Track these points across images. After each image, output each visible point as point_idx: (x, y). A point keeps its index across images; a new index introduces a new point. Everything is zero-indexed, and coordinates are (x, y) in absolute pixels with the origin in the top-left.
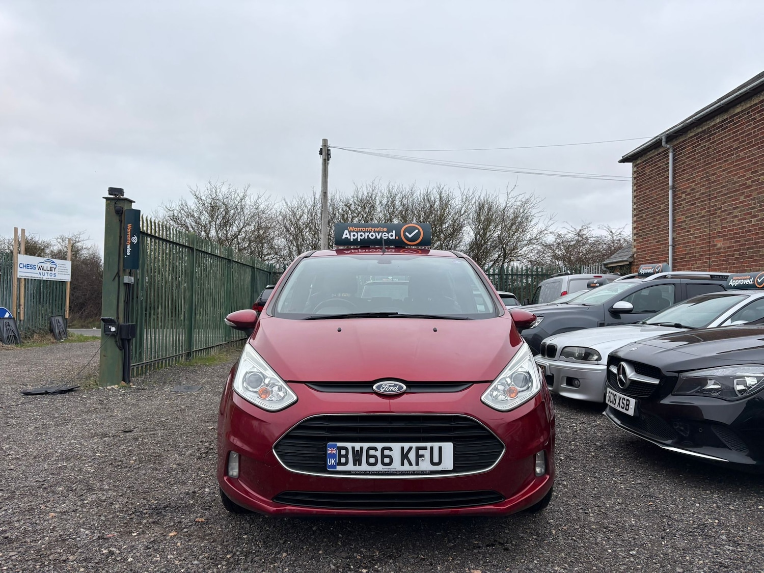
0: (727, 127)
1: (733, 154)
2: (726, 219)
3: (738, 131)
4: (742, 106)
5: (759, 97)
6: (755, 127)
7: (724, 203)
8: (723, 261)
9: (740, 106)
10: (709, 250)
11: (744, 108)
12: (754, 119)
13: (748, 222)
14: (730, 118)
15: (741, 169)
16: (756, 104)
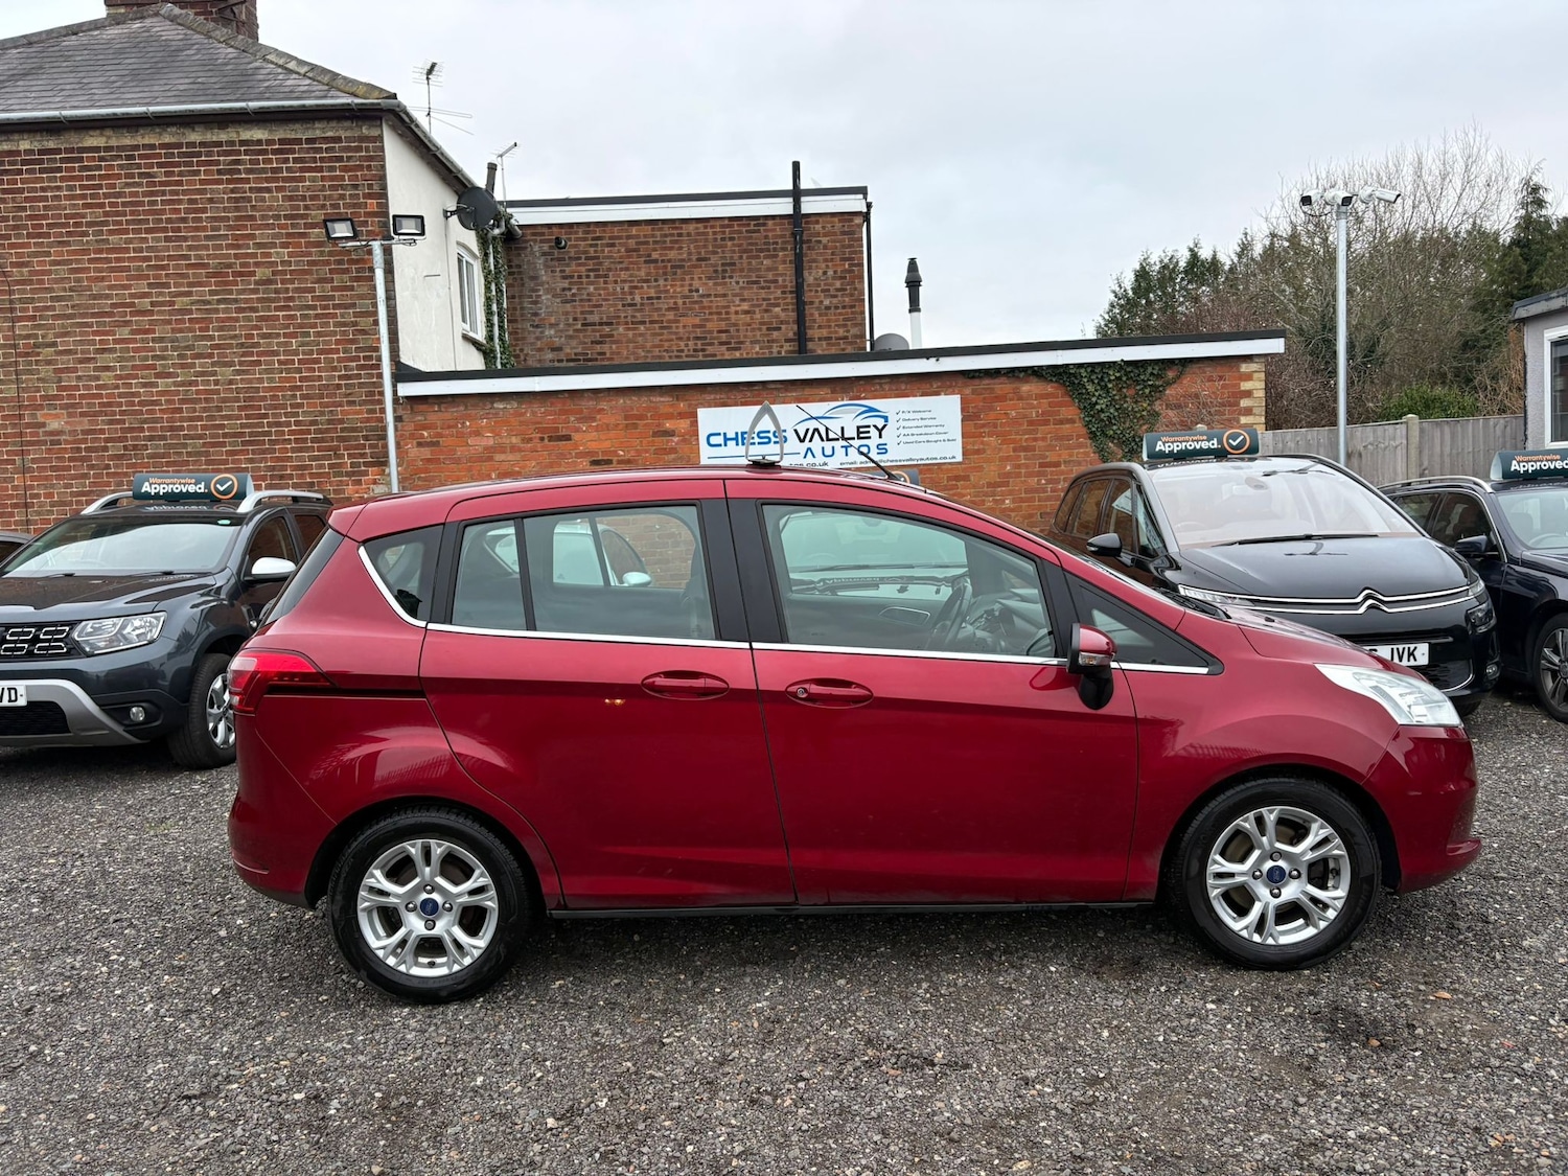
0: (59, 170)
1: (85, 234)
2: (75, 370)
3: (100, 187)
4: (109, 138)
5: (160, 134)
6: (152, 194)
7: (66, 334)
8: (71, 459)
9: (102, 135)
10: (21, 434)
11: (114, 142)
12: (149, 175)
13: (145, 385)
14: (67, 150)
15: (112, 270)
16: (153, 147)
